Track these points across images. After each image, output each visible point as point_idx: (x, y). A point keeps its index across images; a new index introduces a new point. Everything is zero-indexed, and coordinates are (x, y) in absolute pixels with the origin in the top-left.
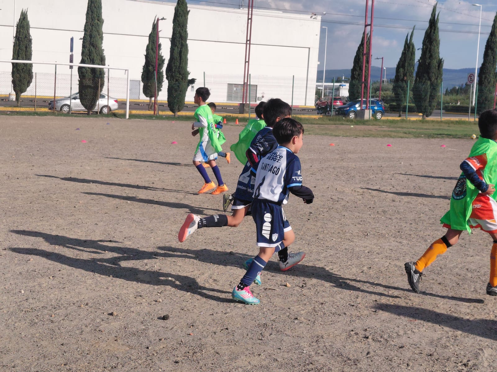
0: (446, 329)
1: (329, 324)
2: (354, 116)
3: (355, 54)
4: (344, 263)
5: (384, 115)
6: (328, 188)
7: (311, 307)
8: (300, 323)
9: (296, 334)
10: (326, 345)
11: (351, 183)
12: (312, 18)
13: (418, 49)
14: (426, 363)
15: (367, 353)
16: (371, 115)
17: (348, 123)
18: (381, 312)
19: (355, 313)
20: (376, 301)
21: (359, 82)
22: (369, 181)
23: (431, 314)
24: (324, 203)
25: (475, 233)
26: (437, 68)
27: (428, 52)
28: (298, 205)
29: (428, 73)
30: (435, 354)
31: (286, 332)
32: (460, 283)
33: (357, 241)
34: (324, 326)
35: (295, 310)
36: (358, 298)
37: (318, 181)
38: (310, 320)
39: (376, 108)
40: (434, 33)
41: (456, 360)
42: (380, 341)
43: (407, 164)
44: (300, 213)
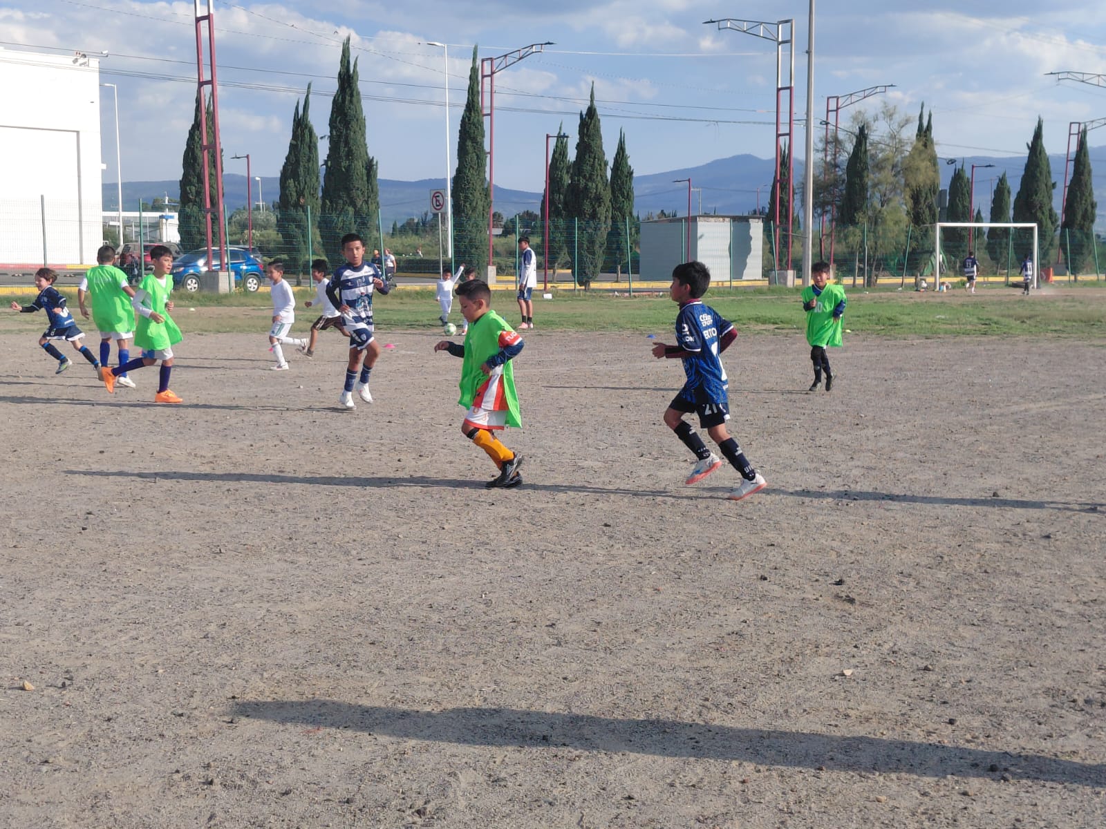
0: (383, 739)
1: (124, 765)
2: (196, 286)
3: (185, 147)
4: (164, 621)
5: (264, 282)
6: (133, 452)
7: (81, 730)
8: (55, 770)
9: (45, 797)
10: (114, 811)
11: (187, 437)
12: (78, 64)
13: (322, 138)
14: (337, 820)
15: (208, 816)
16: (233, 284)
17: (183, 303)
18: (244, 720)
19: (185, 730)
20: (234, 697)
21: (200, 210)
22: (227, 432)
23: (353, 710)
24: (122, 488)
25: (450, 526)
26: (365, 178)
27: (342, 145)
28: (59, 497)
29: (348, 190)
30: (358, 797)
31: (19, 797)
32: (416, 637)
33: (197, 568)
34: (112, 770)
35: (44, 742)
36: (192, 696)
37: (109, 439)
38: (78, 762)
39: (245, 267)
40: (351, 102)
41: (401, 805)
42: (240, 787)
43: (312, 389)
44: (64, 515)
